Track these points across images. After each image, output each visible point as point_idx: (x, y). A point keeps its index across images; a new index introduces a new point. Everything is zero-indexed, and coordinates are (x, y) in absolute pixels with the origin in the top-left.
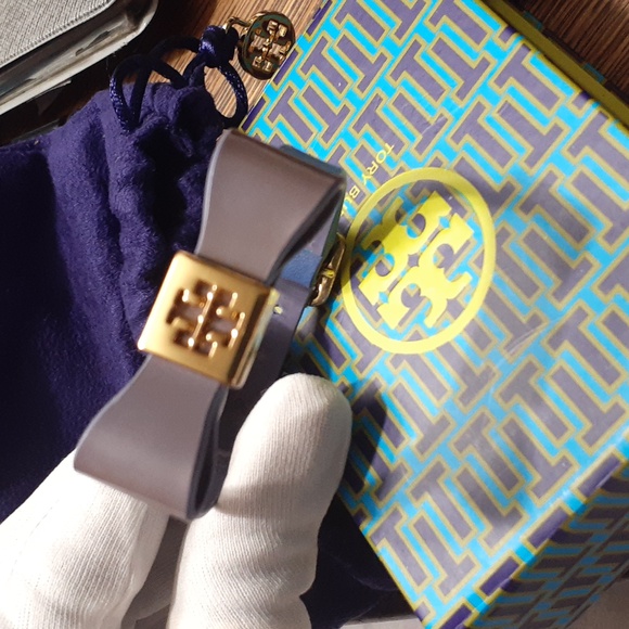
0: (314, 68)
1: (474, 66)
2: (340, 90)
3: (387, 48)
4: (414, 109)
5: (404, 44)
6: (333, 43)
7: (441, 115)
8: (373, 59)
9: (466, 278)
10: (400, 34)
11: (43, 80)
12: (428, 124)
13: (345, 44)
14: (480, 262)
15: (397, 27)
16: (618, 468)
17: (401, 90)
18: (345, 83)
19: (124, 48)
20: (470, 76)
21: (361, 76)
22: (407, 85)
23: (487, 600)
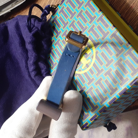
0: (61, 13)
1: (93, 17)
2: (67, 18)
3: (76, 11)
4: (81, 24)
5: (79, 10)
6: (65, 8)
7: (86, 26)
8: (73, 13)
9: (90, 60)
10: (79, 8)
11: (5, 11)
12: (84, 28)
13: (68, 8)
14: (92, 57)
15: (78, 7)
16: (116, 100)
17: (79, 20)
18: (67, 17)
19: (22, 4)
20: (92, 19)
21: (71, 16)
22: (80, 19)
23: (91, 122)
